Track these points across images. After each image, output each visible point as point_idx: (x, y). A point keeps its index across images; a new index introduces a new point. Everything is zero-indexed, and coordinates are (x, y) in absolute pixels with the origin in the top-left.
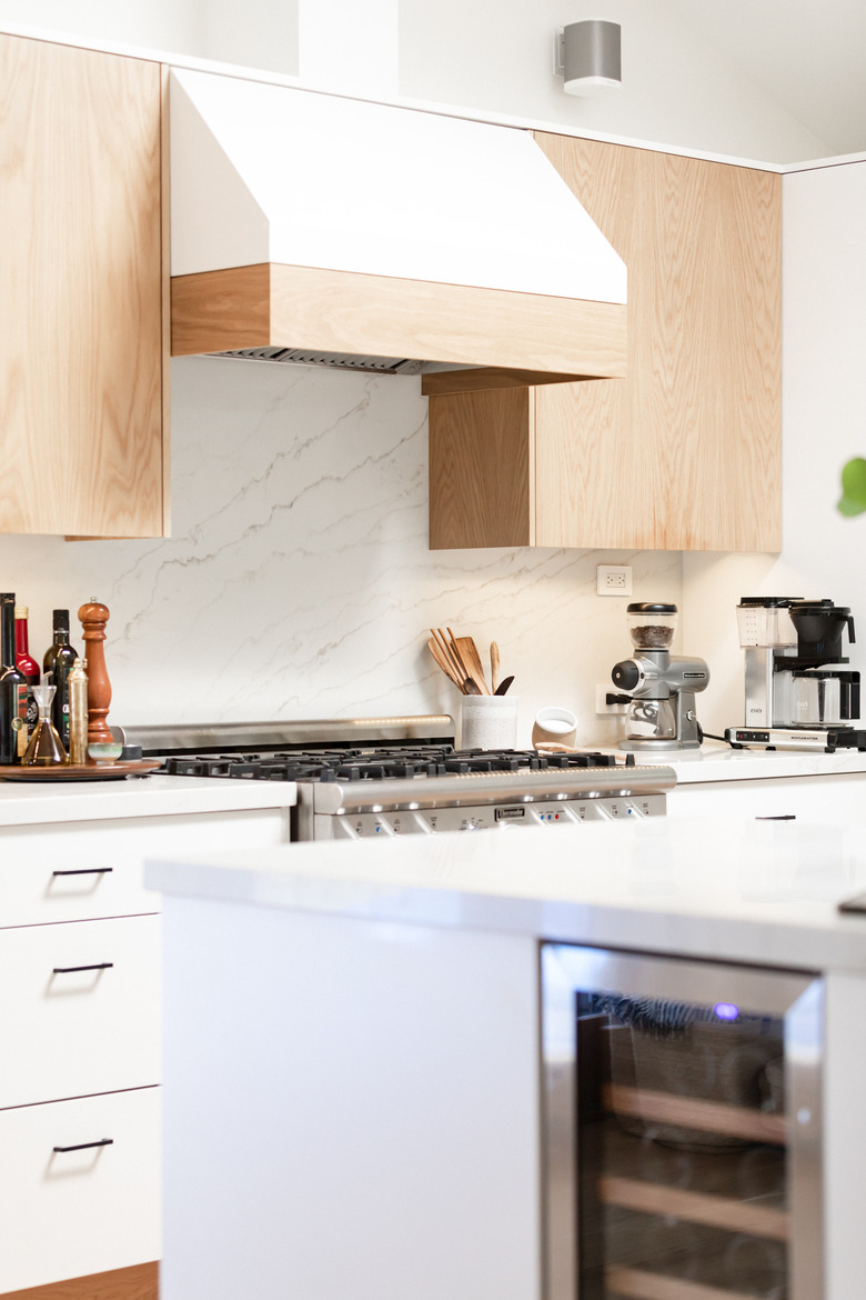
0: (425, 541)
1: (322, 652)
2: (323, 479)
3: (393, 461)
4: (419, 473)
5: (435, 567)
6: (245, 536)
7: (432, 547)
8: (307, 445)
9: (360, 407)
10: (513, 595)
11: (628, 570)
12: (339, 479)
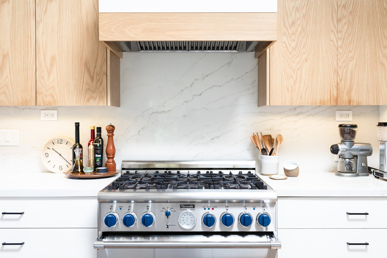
0: (256, 105)
1: (213, 139)
2: (213, 86)
3: (243, 79)
4: (253, 83)
5: (260, 112)
6: (182, 104)
7: (258, 106)
8: (207, 76)
9: (229, 63)
10: (295, 121)
11: (350, 113)
12: (220, 86)
